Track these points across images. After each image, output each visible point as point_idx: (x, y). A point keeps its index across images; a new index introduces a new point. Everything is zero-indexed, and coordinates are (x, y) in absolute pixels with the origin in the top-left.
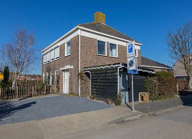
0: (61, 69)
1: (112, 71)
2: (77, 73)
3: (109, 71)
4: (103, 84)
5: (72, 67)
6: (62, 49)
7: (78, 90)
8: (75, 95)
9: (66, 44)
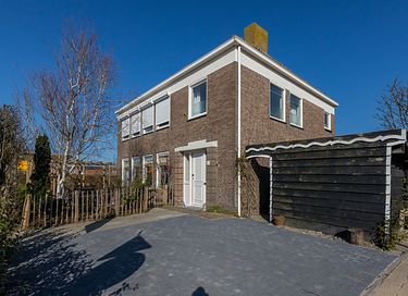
0: (177, 150)
1: (359, 153)
2: (230, 159)
3: (348, 154)
4: (319, 188)
5: (215, 144)
6: (179, 102)
7: (234, 201)
8: (226, 212)
9: (190, 90)
